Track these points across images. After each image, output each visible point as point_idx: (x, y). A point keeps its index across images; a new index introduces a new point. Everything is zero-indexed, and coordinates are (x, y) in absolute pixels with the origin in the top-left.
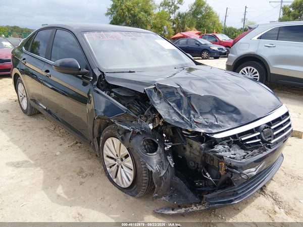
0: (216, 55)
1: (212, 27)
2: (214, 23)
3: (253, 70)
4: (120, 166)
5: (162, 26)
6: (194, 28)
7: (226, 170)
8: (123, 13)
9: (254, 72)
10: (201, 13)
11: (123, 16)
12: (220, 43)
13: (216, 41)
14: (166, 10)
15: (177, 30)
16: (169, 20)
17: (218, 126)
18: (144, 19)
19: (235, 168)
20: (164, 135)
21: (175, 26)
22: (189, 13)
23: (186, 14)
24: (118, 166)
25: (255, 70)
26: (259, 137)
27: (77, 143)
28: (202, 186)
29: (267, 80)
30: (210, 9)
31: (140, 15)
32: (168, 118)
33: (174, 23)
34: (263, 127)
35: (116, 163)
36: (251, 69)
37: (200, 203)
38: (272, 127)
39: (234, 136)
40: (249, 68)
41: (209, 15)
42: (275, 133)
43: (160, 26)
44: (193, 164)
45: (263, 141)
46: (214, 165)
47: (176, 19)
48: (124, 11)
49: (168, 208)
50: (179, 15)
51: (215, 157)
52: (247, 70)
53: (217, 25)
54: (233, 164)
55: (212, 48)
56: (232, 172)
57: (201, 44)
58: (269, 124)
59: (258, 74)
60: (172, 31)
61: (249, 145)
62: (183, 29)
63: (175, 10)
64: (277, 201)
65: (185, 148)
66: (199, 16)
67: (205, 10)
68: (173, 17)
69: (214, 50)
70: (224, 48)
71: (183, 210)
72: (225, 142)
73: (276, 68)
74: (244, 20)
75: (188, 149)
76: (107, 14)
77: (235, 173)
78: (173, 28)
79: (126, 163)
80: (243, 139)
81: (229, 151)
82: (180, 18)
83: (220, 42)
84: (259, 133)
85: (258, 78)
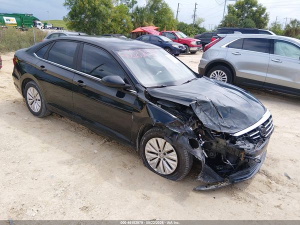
0: (177, 52)
1: (168, 23)
2: (169, 19)
3: (222, 73)
4: (162, 159)
5: (122, 20)
6: (152, 24)
7: (244, 158)
8: (83, 5)
9: (223, 74)
10: (158, 9)
11: (83, 8)
12: (179, 41)
13: (175, 39)
14: (124, 3)
15: (136, 25)
16: (128, 14)
17: (236, 128)
18: (104, 12)
19: (251, 156)
20: (200, 135)
21: (133, 20)
22: (146, 8)
23: (144, 9)
24: (160, 159)
25: (224, 74)
26: (259, 134)
27: (105, 142)
28: (221, 170)
29: (233, 81)
30: (166, 5)
31: (101, 8)
32: (206, 124)
33: (133, 17)
34: (260, 127)
35: (158, 156)
36: (220, 72)
37: (224, 181)
38: (265, 127)
39: (245, 134)
40: (219, 71)
41: (166, 11)
42: (267, 130)
43: (120, 20)
44: (213, 155)
45: (262, 137)
46: (235, 154)
47: (135, 13)
48: (85, 3)
49: (203, 186)
50: (137, 9)
51: (236, 150)
52: (217, 73)
53: (171, 21)
54: (250, 153)
55: (174, 46)
56: (249, 159)
57: (163, 41)
58: (263, 124)
59: (226, 77)
60: (132, 26)
61: (255, 140)
62: (141, 23)
63: (133, 5)
64: (268, 176)
65: (212, 144)
66: (156, 12)
67: (162, 7)
68: (131, 11)
69: (175, 48)
70: (183, 46)
71: (213, 187)
72: (241, 138)
73: (241, 73)
74: (194, 16)
75: (214, 144)
76: (66, 4)
77: (251, 159)
78: (132, 22)
79: (171, 157)
80: (251, 136)
81: (245, 145)
82: (138, 13)
83: (179, 39)
84: (258, 132)
85: (226, 80)
